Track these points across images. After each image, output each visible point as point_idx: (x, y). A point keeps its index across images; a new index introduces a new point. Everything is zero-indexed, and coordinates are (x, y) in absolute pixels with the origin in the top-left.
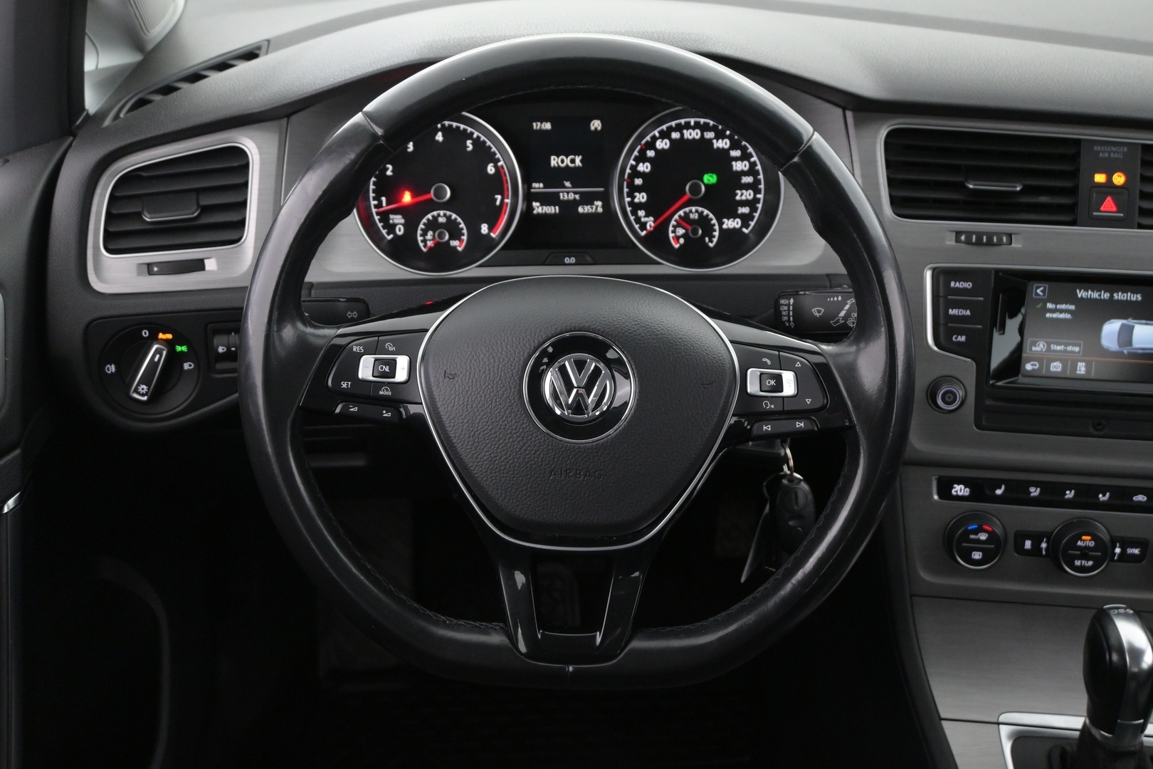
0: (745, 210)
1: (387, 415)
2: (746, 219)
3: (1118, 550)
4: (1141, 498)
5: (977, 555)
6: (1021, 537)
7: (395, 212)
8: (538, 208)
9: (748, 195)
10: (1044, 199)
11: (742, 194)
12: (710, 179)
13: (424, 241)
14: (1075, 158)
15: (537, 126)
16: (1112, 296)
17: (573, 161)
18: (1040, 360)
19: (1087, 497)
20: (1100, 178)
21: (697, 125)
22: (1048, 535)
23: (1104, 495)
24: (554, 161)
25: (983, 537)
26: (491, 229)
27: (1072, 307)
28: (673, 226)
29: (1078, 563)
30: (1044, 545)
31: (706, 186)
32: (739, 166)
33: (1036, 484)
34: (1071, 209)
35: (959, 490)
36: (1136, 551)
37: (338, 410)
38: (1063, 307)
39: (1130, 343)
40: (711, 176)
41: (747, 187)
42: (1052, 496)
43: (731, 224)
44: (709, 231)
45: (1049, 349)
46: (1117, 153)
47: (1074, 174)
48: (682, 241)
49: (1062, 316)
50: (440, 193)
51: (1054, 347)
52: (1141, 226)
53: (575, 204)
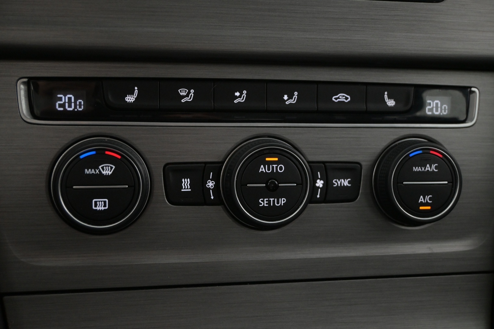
3: (320, 183)
6: (172, 172)
22: (215, 169)
23: (290, 97)
29: (263, 203)
30: (211, 184)
33: (188, 83)
36: (346, 183)
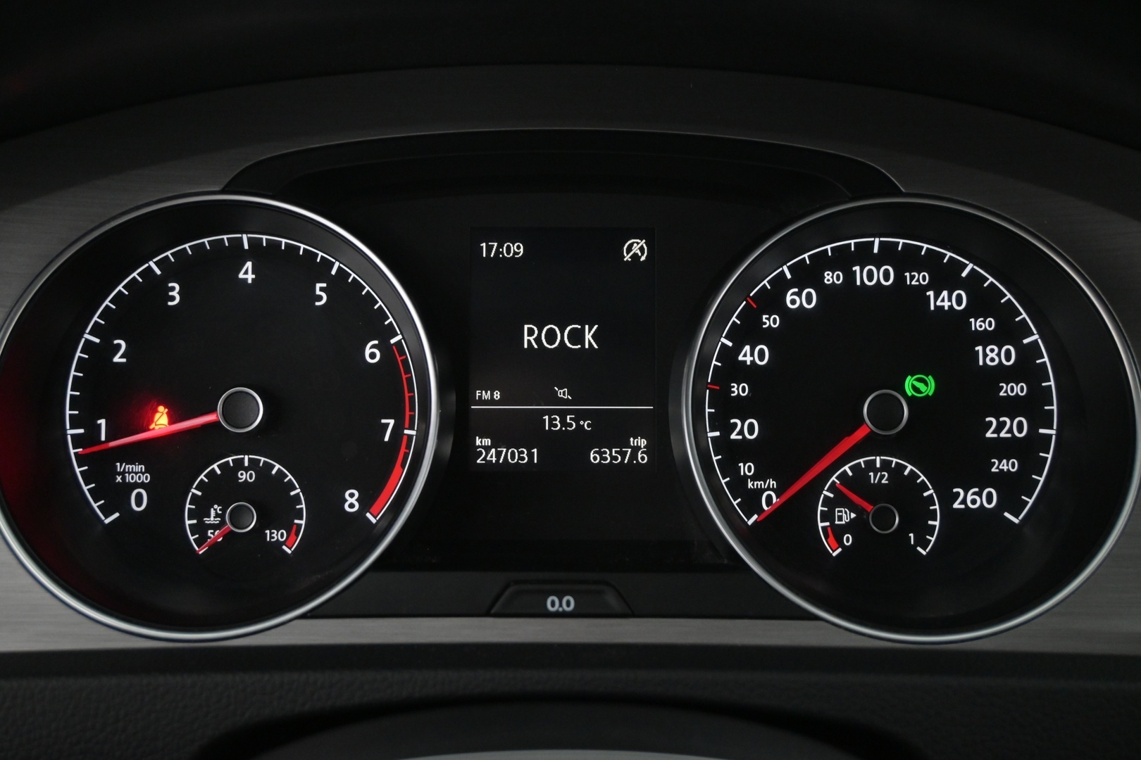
0: (1007, 466)
2: (1012, 489)
7: (131, 454)
8: (487, 451)
9: (1015, 427)
11: (1001, 426)
12: (920, 386)
13: (200, 529)
15: (489, 249)
17: (577, 337)
21: (888, 255)
24: (530, 337)
26: (367, 502)
28: (827, 501)
31: (911, 400)
32: (991, 356)
40: (919, 380)
41: (1012, 407)
43: (970, 499)
44: (917, 516)
48: (848, 540)
50: (237, 411)
53: (583, 441)
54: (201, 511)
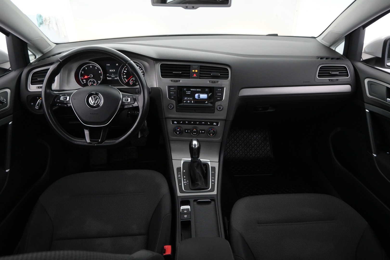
1: (65, 106)
4: (203, 123)
5: (178, 133)
6: (185, 130)
7: (84, 79)
8: (108, 78)
10: (185, 75)
13: (89, 84)
14: (190, 68)
15: (107, 65)
16: (196, 90)
17: (113, 71)
18: (186, 101)
19: (195, 123)
20: (193, 71)
22: (190, 130)
23: (198, 123)
24: (110, 71)
25: (179, 130)
27: (190, 92)
28: (131, 81)
29: (194, 134)
30: (189, 131)
33: (187, 121)
34: (189, 76)
35: (175, 122)
36: (204, 132)
37: (57, 105)
38: (189, 92)
39: (200, 97)
42: (189, 123)
45: (187, 99)
46: (196, 67)
47: (190, 70)
48: (132, 83)
49: (189, 93)
50: (91, 76)
51: (188, 98)
52: (200, 78)
53: (114, 78)
54: (89, 83)
